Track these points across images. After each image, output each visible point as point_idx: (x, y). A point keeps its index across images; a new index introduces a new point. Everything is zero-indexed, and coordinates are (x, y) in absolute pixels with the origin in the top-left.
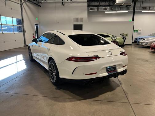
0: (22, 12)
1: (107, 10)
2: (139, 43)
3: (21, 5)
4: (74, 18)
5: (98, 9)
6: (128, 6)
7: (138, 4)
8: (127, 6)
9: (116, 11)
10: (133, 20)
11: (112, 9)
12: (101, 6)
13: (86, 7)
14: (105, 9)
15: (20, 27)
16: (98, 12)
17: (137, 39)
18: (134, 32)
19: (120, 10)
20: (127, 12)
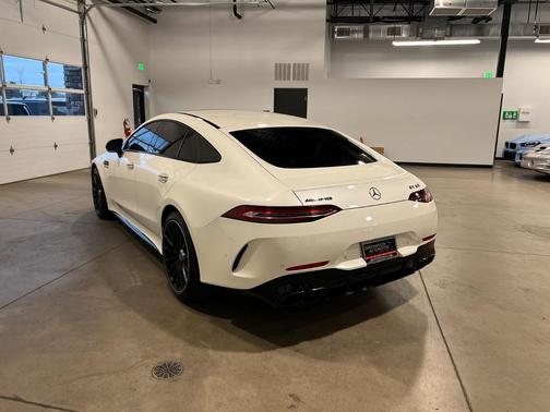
0: (83, 41)
1: (399, 34)
2: (523, 163)
3: (83, 16)
4: (276, 65)
5: (366, 32)
6: (483, 22)
7: (519, 16)
8: (476, 20)
9: (436, 39)
10: (500, 73)
11: (421, 30)
12: (377, 20)
13: (323, 26)
14: (395, 32)
15: (79, 97)
16: (367, 45)
17: (513, 146)
18: (504, 118)
19: (450, 36)
20: (478, 42)
